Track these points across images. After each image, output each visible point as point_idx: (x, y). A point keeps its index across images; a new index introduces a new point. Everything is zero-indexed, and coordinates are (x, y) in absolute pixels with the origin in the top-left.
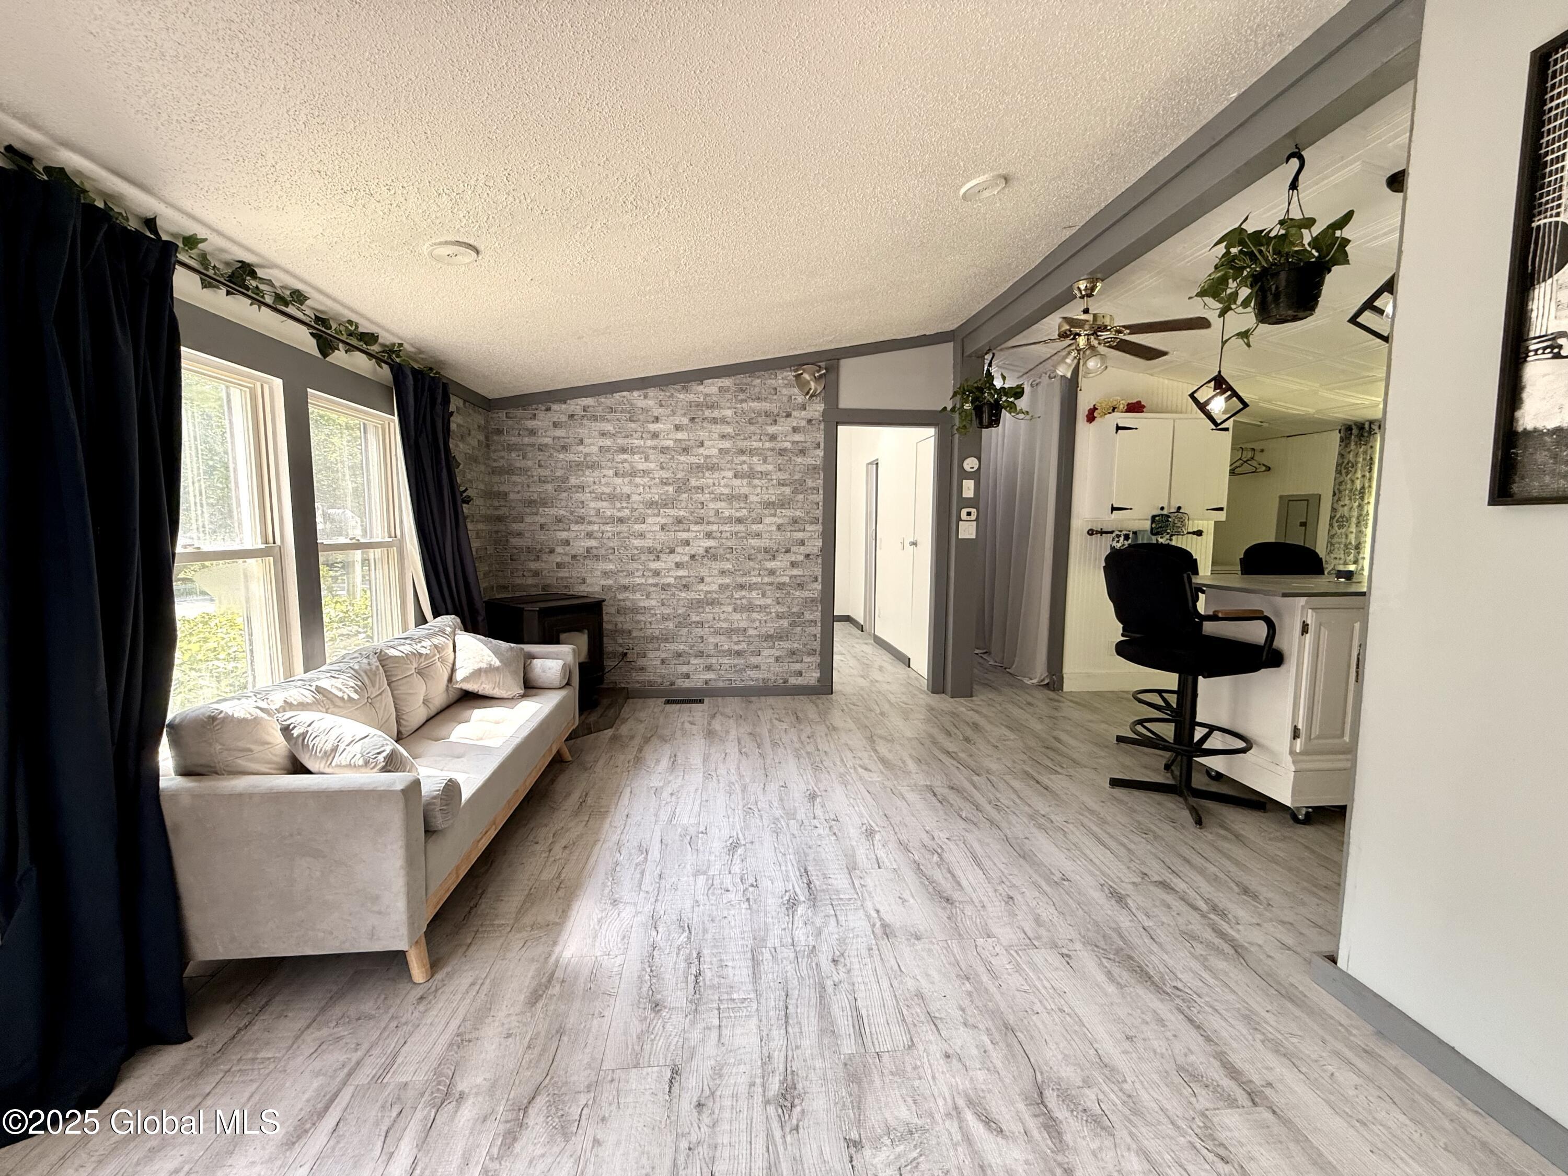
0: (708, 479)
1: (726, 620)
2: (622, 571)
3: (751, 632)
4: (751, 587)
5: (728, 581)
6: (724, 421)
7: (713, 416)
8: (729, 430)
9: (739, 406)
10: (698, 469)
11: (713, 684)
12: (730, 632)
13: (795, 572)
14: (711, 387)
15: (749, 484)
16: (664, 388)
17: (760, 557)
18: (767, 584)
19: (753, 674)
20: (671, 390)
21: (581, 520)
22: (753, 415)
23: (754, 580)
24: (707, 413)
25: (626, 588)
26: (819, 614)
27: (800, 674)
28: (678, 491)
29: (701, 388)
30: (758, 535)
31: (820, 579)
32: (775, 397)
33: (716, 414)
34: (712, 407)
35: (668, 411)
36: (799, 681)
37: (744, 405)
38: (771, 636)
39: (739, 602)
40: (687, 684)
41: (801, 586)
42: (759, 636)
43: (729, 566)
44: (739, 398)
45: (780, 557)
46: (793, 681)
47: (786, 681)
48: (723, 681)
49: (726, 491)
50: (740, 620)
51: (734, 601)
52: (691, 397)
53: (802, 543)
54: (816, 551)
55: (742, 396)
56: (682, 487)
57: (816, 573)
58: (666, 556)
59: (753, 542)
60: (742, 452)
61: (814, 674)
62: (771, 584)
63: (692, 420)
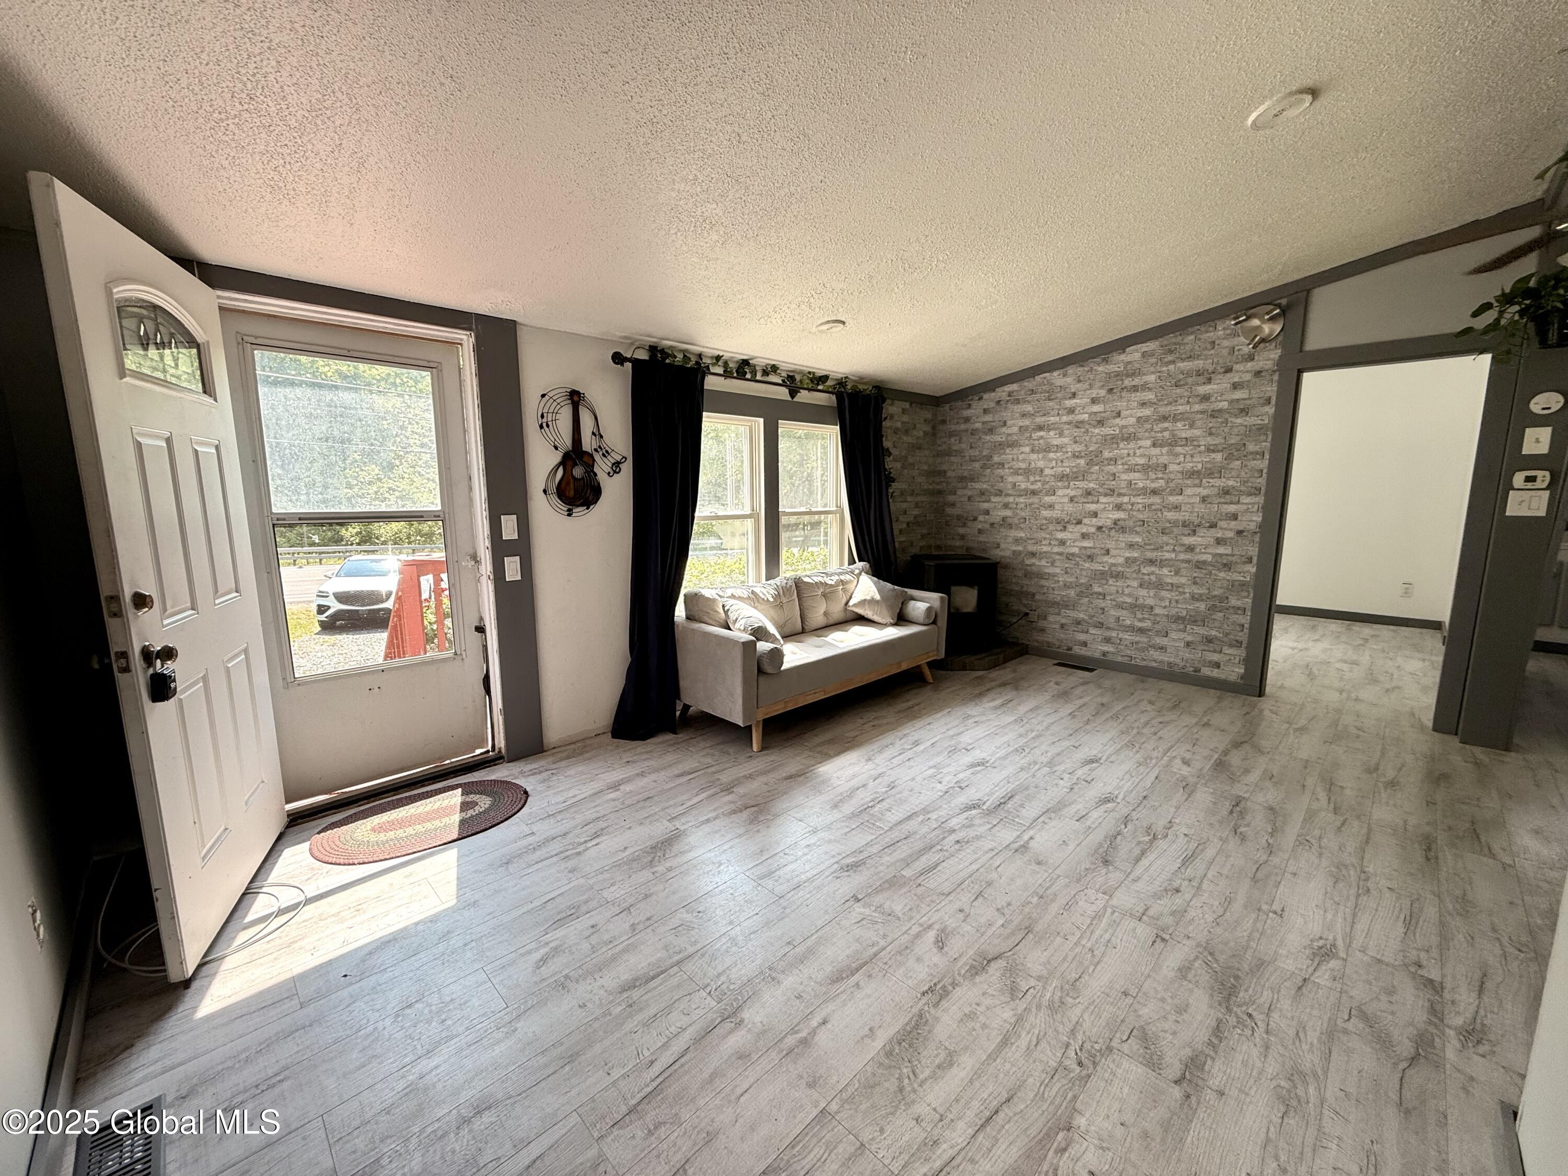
0: (1123, 449)
1: (1129, 595)
2: (1032, 539)
3: (1157, 611)
4: (1162, 563)
5: (1136, 555)
6: (1145, 387)
7: (1134, 383)
8: (1150, 396)
9: (1165, 369)
10: (1113, 440)
11: (1110, 657)
12: (1134, 607)
13: (1221, 550)
14: (1134, 354)
15: (1170, 453)
16: (1084, 364)
17: (1176, 530)
18: (1182, 561)
19: (1156, 655)
20: (1091, 363)
21: (1000, 493)
22: (1181, 376)
23: (1167, 556)
24: (1128, 382)
25: (1033, 554)
26: (1250, 601)
27: (1217, 665)
28: (1090, 463)
29: (1123, 357)
30: (1177, 508)
31: (1255, 560)
32: (1212, 352)
33: (1137, 381)
34: (1133, 375)
35: (1086, 386)
36: (1215, 673)
37: (1172, 367)
38: (1183, 619)
39: (1146, 577)
40: (1083, 651)
41: (1227, 566)
42: (1167, 616)
43: (1138, 539)
44: (1166, 360)
45: (1201, 532)
46: (1206, 671)
47: (1197, 670)
48: (1123, 656)
49: (1142, 461)
50: (1146, 596)
51: (1141, 576)
52: (1112, 368)
53: (1235, 517)
54: (1252, 526)
55: (1170, 358)
56: (1094, 459)
57: (1250, 553)
58: (1073, 526)
59: (1170, 515)
60: (1165, 418)
61: (1237, 670)
62: (1188, 561)
63: (1110, 391)
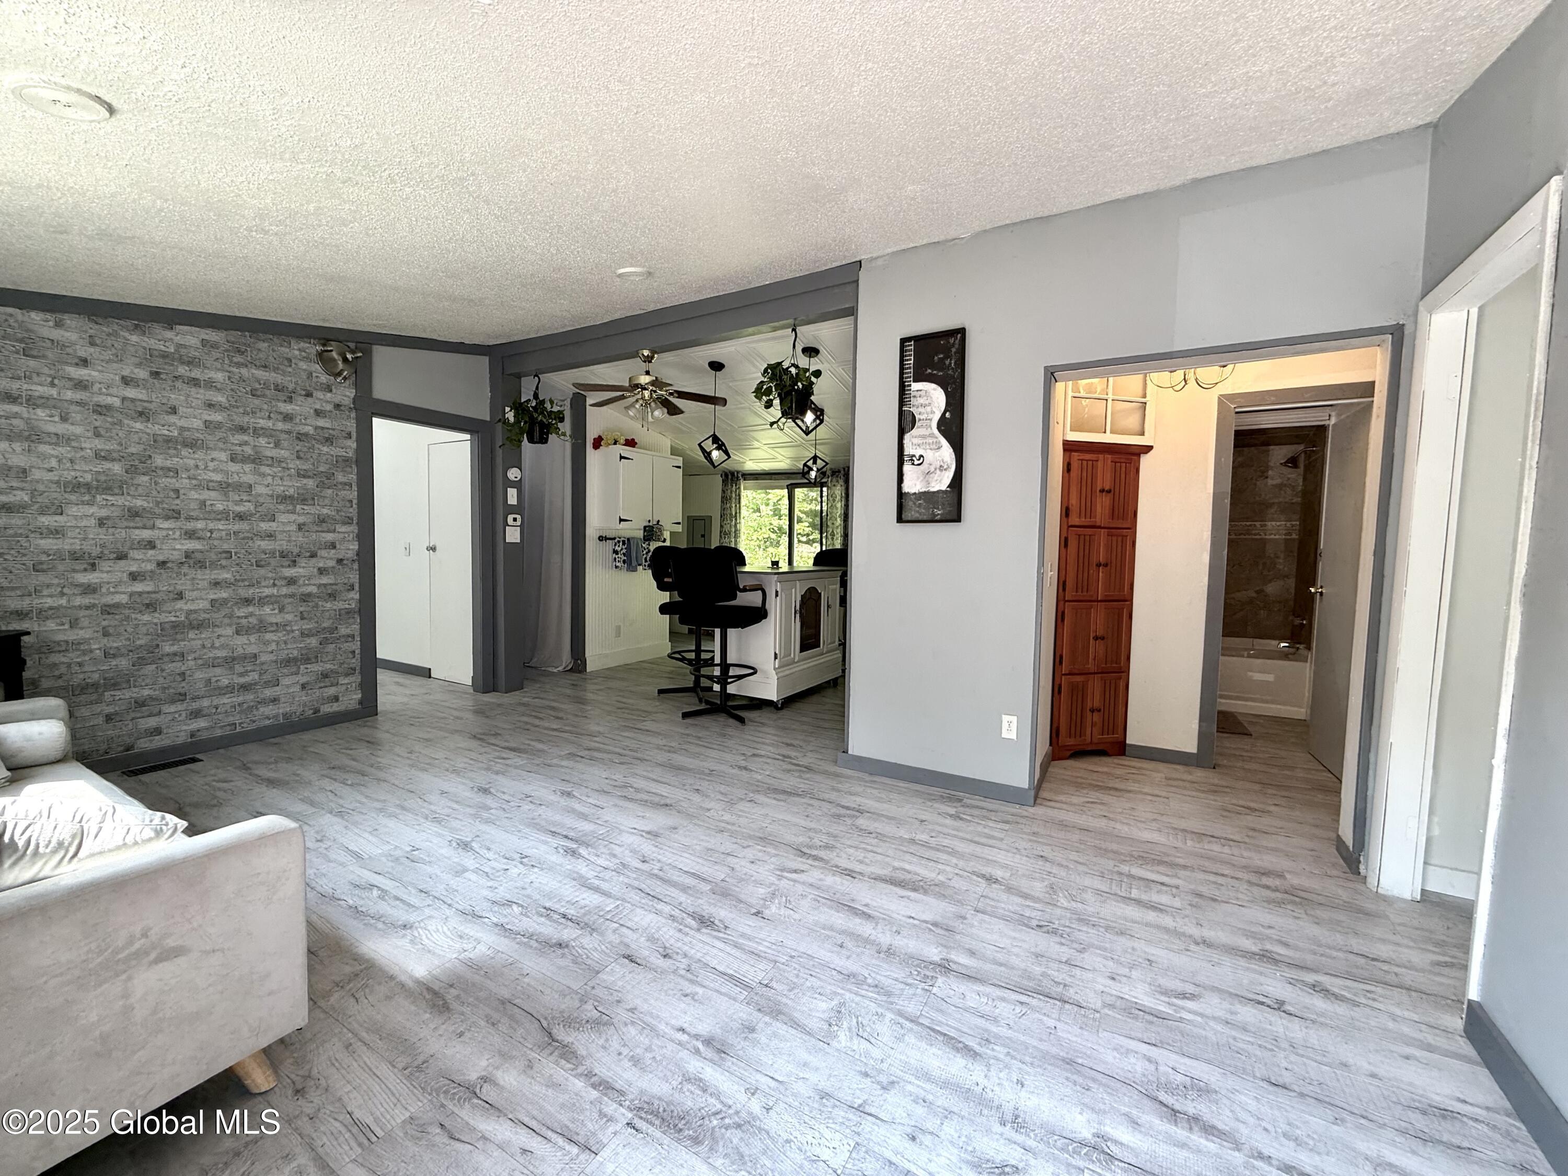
0: (188, 458)
1: (223, 647)
2: (18, 588)
3: (264, 658)
4: (262, 602)
5: (225, 595)
6: (210, 384)
7: (193, 375)
8: (220, 398)
9: (234, 369)
10: (168, 443)
11: (204, 735)
12: (230, 662)
13: (325, 580)
14: (190, 337)
15: (256, 472)
16: (100, 320)
17: (273, 562)
18: (285, 596)
19: (269, 710)
20: (114, 325)
22: (258, 386)
23: (267, 591)
24: (182, 370)
25: (24, 614)
26: (358, 627)
27: (336, 699)
28: (131, 470)
29: (169, 334)
30: (271, 536)
31: (357, 587)
32: (290, 370)
33: (196, 373)
34: (191, 363)
35: (108, 355)
36: (336, 707)
37: (244, 371)
38: (295, 660)
39: (244, 621)
40: (158, 742)
41: (333, 596)
42: (276, 662)
43: (227, 575)
44: (235, 360)
45: (302, 562)
46: (327, 709)
47: (316, 711)
48: (222, 727)
49: (218, 477)
50: (245, 644)
51: (235, 620)
52: (152, 343)
53: (333, 546)
54: (351, 554)
55: (238, 359)
56: (139, 465)
57: (352, 581)
58: (111, 563)
59: (265, 544)
60: (242, 429)
61: (355, 697)
62: (292, 596)
63: (156, 374)
